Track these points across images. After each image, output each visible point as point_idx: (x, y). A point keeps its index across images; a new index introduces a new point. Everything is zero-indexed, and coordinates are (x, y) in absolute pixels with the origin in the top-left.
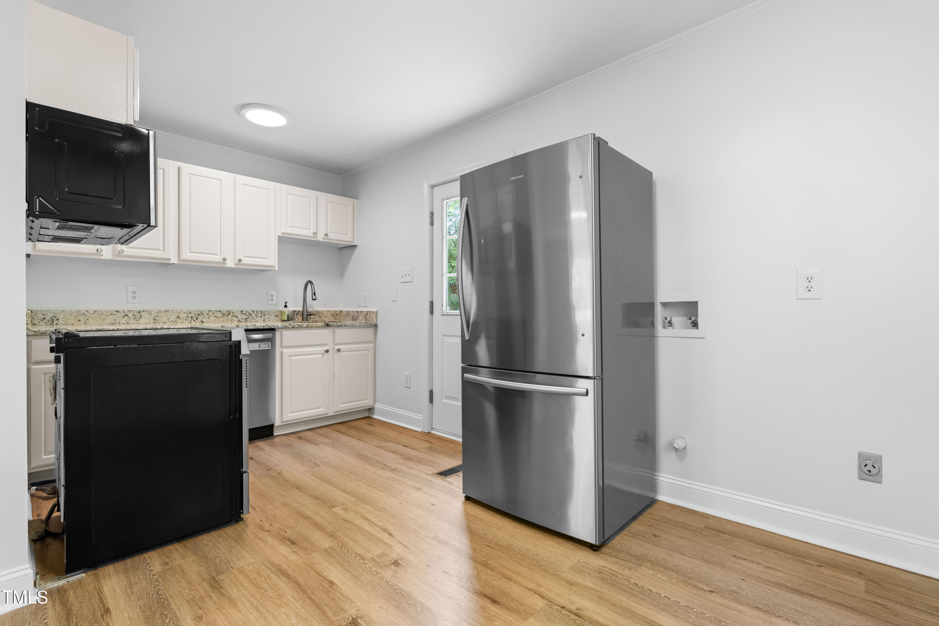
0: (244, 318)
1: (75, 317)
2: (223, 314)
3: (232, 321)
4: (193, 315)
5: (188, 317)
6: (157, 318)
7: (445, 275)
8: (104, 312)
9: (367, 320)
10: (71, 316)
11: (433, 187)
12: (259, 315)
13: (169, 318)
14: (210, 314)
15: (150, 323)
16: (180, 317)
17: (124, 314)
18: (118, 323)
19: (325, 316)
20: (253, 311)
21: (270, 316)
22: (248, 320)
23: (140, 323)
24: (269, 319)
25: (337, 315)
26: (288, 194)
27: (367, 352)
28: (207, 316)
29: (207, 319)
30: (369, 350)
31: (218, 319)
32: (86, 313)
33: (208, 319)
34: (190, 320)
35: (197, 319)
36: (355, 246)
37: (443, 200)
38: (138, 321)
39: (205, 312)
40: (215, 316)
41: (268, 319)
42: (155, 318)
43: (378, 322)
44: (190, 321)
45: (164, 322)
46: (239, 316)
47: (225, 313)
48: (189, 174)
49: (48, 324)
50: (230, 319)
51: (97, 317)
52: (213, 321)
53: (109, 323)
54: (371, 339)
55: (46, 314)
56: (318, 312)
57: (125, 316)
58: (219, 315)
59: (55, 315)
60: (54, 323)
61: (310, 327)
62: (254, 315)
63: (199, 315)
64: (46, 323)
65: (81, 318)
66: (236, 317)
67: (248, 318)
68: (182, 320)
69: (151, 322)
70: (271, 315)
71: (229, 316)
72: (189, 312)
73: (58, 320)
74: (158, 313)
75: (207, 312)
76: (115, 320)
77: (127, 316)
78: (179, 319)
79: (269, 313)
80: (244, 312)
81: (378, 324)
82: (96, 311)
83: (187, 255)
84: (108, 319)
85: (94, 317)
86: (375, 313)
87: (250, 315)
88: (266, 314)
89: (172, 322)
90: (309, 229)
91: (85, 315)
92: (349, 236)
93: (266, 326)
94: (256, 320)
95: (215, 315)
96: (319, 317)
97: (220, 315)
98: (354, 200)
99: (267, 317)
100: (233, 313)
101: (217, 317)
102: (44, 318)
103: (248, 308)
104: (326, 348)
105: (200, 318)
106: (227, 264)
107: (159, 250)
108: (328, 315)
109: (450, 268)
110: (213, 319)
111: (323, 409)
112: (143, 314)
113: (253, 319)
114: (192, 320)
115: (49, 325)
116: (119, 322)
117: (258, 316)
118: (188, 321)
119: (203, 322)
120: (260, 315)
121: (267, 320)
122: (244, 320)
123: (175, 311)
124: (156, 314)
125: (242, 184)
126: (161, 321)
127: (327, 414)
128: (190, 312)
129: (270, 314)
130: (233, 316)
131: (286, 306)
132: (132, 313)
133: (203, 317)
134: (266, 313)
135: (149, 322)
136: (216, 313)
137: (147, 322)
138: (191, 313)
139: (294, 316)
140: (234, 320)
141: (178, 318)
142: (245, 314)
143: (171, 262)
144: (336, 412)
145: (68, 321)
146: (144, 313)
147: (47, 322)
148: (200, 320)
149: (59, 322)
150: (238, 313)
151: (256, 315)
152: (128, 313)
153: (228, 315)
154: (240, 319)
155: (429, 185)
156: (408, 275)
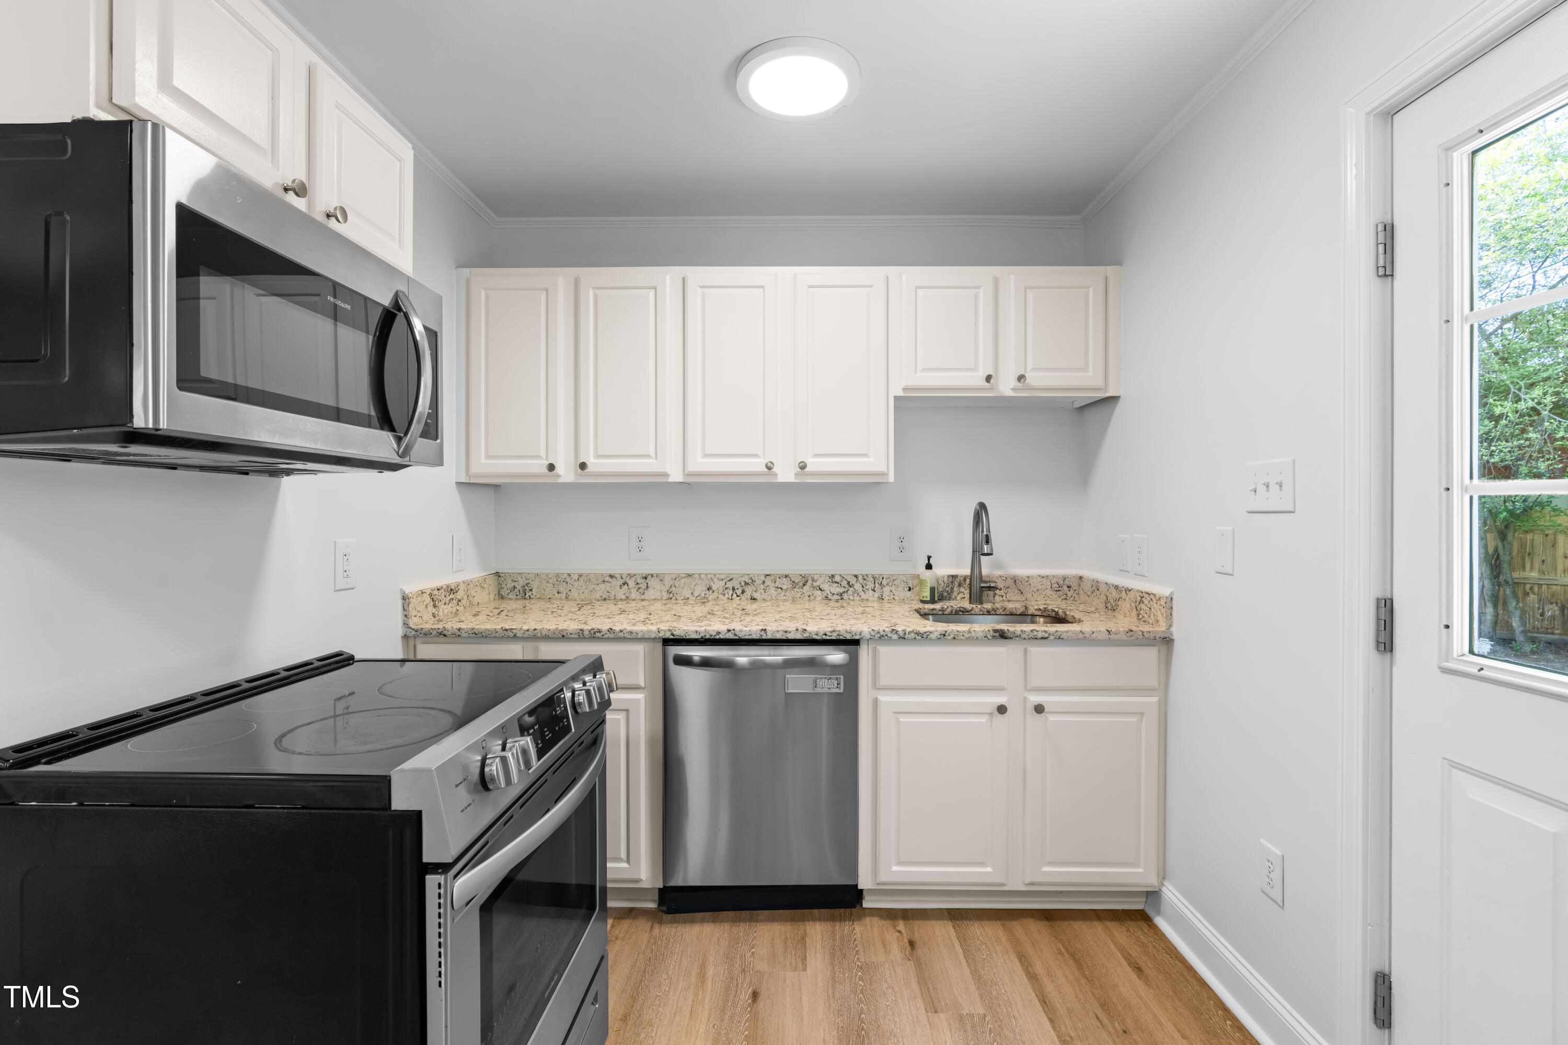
0: (836, 593)
1: (554, 585)
2: (794, 582)
3: (812, 597)
4: (735, 583)
5: (726, 589)
6: (673, 589)
7: (1465, 489)
8: (593, 576)
9: (1141, 617)
10: (548, 585)
11: (1390, 114)
12: (870, 585)
13: (694, 590)
14: (768, 582)
15: (662, 598)
16: (714, 588)
17: (621, 582)
18: (613, 598)
19: (1035, 590)
20: (856, 576)
21: (893, 588)
22: (845, 596)
23: (646, 598)
24: (892, 597)
25: (1069, 587)
26: (917, 288)
27: (1134, 719)
28: (762, 587)
29: (761, 594)
30: (1142, 714)
31: (783, 594)
32: (568, 580)
33: (763, 593)
34: (730, 595)
35: (743, 592)
36: (1113, 400)
37: (1447, 149)
38: (643, 594)
39: (758, 579)
40: (777, 588)
41: (889, 596)
42: (670, 591)
43: (1174, 629)
44: (730, 598)
45: (685, 597)
46: (825, 587)
47: (796, 581)
48: (701, 287)
49: (519, 597)
50: (806, 594)
51: (583, 586)
52: (774, 598)
53: (600, 597)
54: (1152, 679)
55: (516, 580)
56: (1015, 580)
57: (624, 584)
58: (786, 584)
59: (527, 582)
60: (527, 596)
61: (949, 640)
62: (857, 586)
63: (746, 584)
64: (517, 595)
65: (561, 589)
66: (820, 589)
67: (844, 592)
68: (715, 595)
69: (664, 598)
70: (898, 587)
71: (805, 587)
72: (728, 579)
73: (531, 590)
74: (675, 579)
75: (763, 578)
76: (608, 592)
77: (626, 585)
78: (711, 591)
79: (892, 580)
80: (837, 579)
81: (1174, 637)
82: (580, 576)
83: (700, 464)
84: (598, 591)
85: (579, 586)
86: (1162, 602)
87: (850, 586)
88: (885, 585)
89: (698, 598)
90: (975, 369)
91: (567, 583)
92: (1090, 373)
93: (831, 632)
94: (862, 597)
95: (777, 584)
96: (1017, 591)
97: (788, 586)
98: (1108, 267)
99: (887, 590)
100: (813, 580)
101: (781, 588)
102: (515, 587)
103: (846, 567)
104: (1001, 700)
105: (749, 590)
106: (779, 476)
107: (648, 456)
108: (1043, 587)
109: (1486, 422)
110: (774, 593)
111: (989, 869)
112: (651, 582)
113: (855, 595)
114: (735, 595)
115: (520, 599)
116: (615, 595)
117: (867, 587)
118: (727, 596)
119: (754, 599)
120: (873, 586)
121: (887, 598)
122: (837, 597)
123: (703, 576)
124: (671, 583)
125: (810, 287)
126: (680, 596)
127: (1003, 885)
128: (730, 578)
129: (895, 582)
130: (814, 588)
131: (929, 567)
132: (633, 579)
133: (755, 589)
134: (884, 582)
135: (660, 598)
136: (780, 580)
137: (657, 598)
138: (732, 579)
139: (952, 589)
140: (815, 597)
141: (708, 589)
142: (838, 583)
143: (671, 480)
144: (1033, 884)
145: (544, 593)
146: (652, 579)
147: (518, 593)
148: (749, 595)
149: (532, 594)
150: (825, 582)
151: (863, 587)
152: (627, 580)
153: (804, 585)
154: (829, 593)
155: (1369, 113)
156: (1274, 488)
